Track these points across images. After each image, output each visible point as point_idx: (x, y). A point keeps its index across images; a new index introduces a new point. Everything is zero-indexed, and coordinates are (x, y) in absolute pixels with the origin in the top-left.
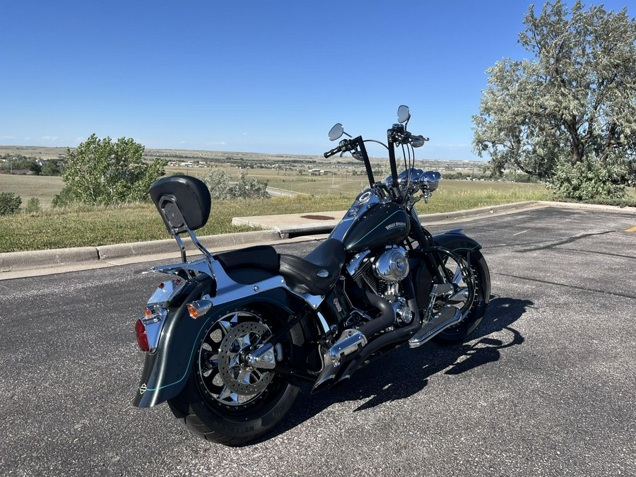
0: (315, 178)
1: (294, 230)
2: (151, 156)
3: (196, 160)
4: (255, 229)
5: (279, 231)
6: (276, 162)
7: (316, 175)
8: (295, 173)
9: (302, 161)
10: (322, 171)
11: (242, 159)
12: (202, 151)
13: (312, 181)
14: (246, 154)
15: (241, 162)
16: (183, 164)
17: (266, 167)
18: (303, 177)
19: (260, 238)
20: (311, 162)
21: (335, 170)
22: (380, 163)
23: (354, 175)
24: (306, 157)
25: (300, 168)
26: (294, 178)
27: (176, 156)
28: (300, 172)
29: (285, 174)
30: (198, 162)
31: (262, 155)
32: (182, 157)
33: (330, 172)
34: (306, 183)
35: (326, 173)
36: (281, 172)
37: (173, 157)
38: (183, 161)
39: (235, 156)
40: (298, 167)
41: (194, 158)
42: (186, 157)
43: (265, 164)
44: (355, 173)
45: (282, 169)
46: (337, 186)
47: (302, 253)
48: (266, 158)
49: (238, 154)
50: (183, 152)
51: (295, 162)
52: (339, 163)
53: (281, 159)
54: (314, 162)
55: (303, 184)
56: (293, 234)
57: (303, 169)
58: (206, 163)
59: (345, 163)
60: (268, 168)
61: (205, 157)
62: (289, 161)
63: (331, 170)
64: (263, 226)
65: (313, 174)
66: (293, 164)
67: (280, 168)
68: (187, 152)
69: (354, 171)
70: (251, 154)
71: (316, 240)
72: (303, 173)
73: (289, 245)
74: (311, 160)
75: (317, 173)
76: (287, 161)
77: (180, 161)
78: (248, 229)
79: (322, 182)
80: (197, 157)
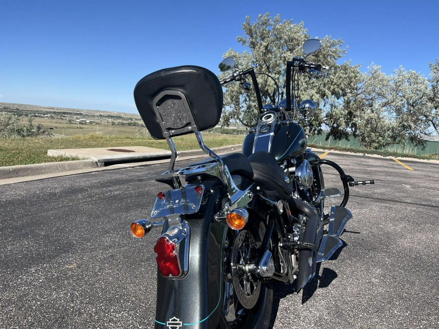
0: (82, 126)
1: (108, 160)
4: (73, 159)
5: (97, 160)
6: (47, 113)
7: (83, 124)
8: (65, 121)
9: (71, 113)
10: (88, 121)
11: (17, 109)
13: (80, 128)
14: (22, 105)
15: (17, 112)
17: (39, 117)
18: (72, 125)
19: (81, 166)
20: (78, 114)
21: (98, 121)
22: (132, 117)
23: (113, 125)
24: (74, 110)
25: (70, 118)
26: (65, 126)
28: (70, 121)
29: (56, 123)
31: (36, 107)
33: (94, 122)
34: (75, 130)
35: (91, 123)
36: (53, 120)
39: (11, 107)
40: (68, 117)
43: (38, 113)
44: (113, 124)
45: (54, 119)
46: (100, 132)
47: (129, 176)
48: (40, 110)
49: (14, 105)
51: (64, 113)
52: (101, 116)
53: (53, 110)
54: (81, 114)
55: (73, 130)
56: (108, 163)
57: (72, 119)
59: (106, 116)
60: (42, 117)
62: (60, 113)
63: (95, 121)
64: (80, 156)
65: (80, 123)
66: (63, 115)
67: (52, 117)
69: (113, 122)
70: (26, 106)
71: (130, 167)
72: (72, 122)
73: (112, 171)
74: (78, 113)
75: (84, 122)
76: (58, 112)
78: (67, 159)
79: (88, 130)
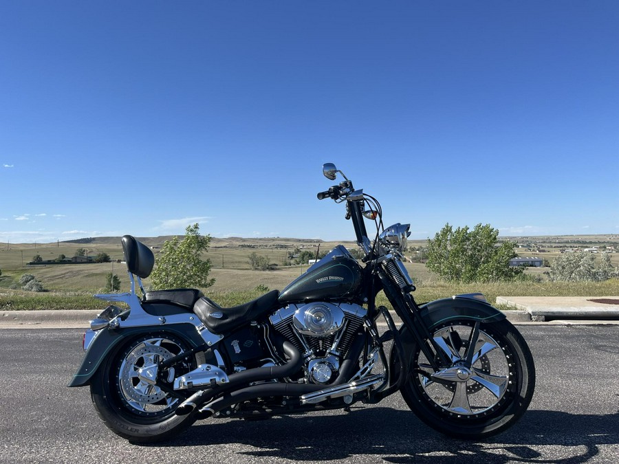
2: (550, 242)
3: (602, 245)
12: (609, 235)
16: (586, 250)
27: (578, 242)
30: (605, 247)
32: (586, 243)
37: (575, 242)
38: (587, 247)
41: (599, 242)
42: (591, 243)
50: (586, 237)
58: (615, 248)
61: (613, 241)
68: (591, 237)
77: (582, 247)
80: (604, 242)
